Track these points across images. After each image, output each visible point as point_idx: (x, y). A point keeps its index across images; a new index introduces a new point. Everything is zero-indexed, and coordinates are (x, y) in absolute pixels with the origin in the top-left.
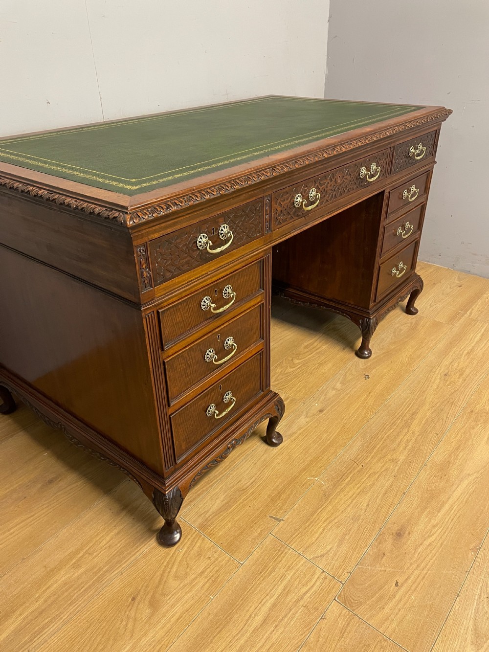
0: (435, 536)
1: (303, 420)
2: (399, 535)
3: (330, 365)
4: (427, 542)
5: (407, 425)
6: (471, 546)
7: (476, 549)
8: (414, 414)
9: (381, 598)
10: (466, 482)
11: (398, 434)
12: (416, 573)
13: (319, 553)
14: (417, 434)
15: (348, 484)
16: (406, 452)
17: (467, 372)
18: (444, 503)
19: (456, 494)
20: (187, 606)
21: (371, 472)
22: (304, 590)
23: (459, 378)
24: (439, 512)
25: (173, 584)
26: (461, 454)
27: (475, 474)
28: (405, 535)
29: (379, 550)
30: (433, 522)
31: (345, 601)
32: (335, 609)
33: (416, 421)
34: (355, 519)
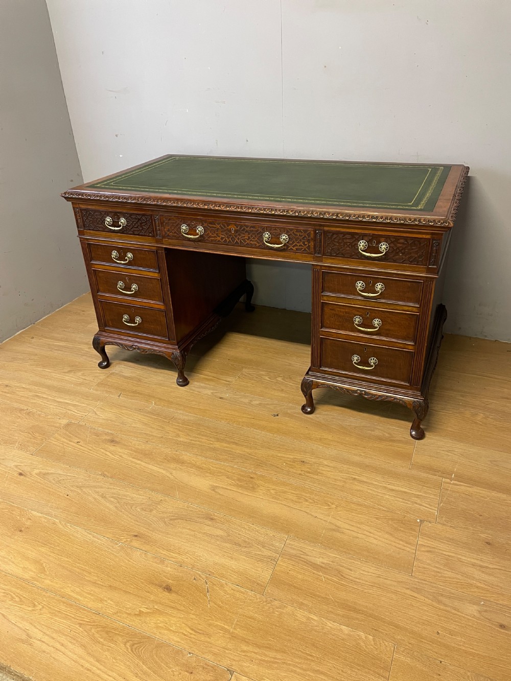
0: (112, 456)
1: (209, 392)
2: (112, 441)
3: (284, 395)
4: (108, 453)
5: (218, 440)
6: (106, 473)
7: (104, 475)
8: (236, 444)
9: (70, 437)
10: (164, 472)
11: (206, 436)
12: (86, 449)
13: (98, 413)
14: (211, 446)
15: (151, 418)
16: (188, 441)
17: (316, 477)
18: (142, 461)
19: (150, 466)
20: (69, 380)
21: (164, 426)
22: (76, 411)
23: (301, 471)
24: (133, 458)
25: (80, 374)
26: (194, 470)
27: (172, 477)
28: (113, 444)
29: (101, 434)
30: (124, 456)
31: (68, 425)
32: (64, 422)
33: (226, 445)
34: (123, 423)
